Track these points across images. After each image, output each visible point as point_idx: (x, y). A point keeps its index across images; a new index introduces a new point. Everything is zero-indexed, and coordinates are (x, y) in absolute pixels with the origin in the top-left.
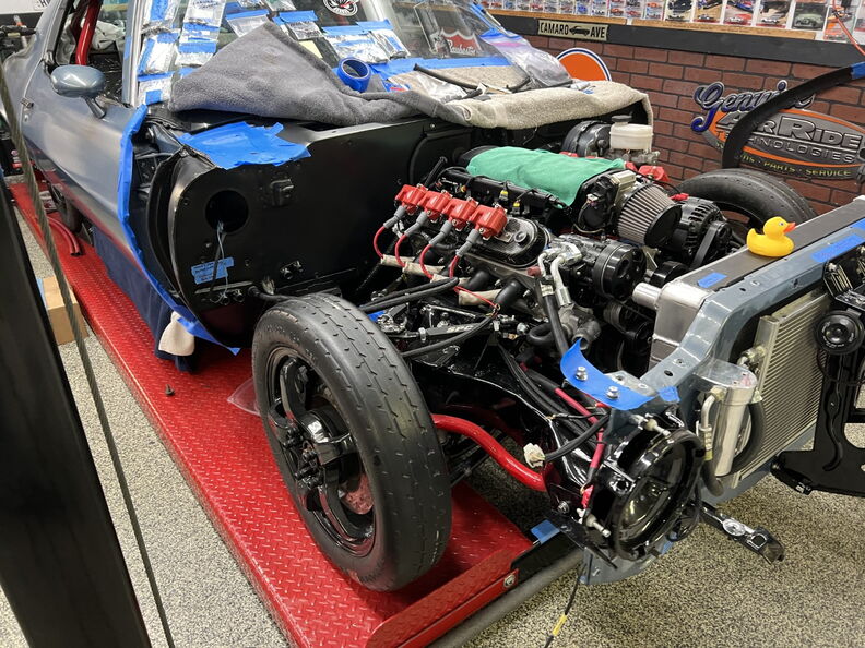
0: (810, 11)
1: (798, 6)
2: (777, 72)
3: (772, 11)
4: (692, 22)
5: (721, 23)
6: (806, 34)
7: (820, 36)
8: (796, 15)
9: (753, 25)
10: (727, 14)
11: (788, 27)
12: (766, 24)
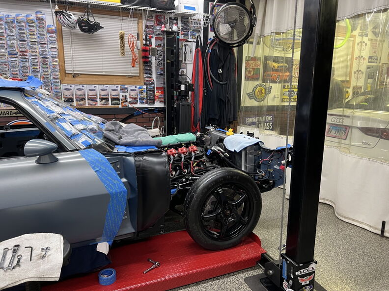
0: (115, 100)
1: (111, 99)
2: (111, 118)
3: (104, 101)
4: (75, 106)
5: (87, 105)
6: (116, 106)
7: (120, 106)
8: (111, 102)
9: (99, 105)
10: (88, 102)
11: (110, 105)
12: (103, 104)
